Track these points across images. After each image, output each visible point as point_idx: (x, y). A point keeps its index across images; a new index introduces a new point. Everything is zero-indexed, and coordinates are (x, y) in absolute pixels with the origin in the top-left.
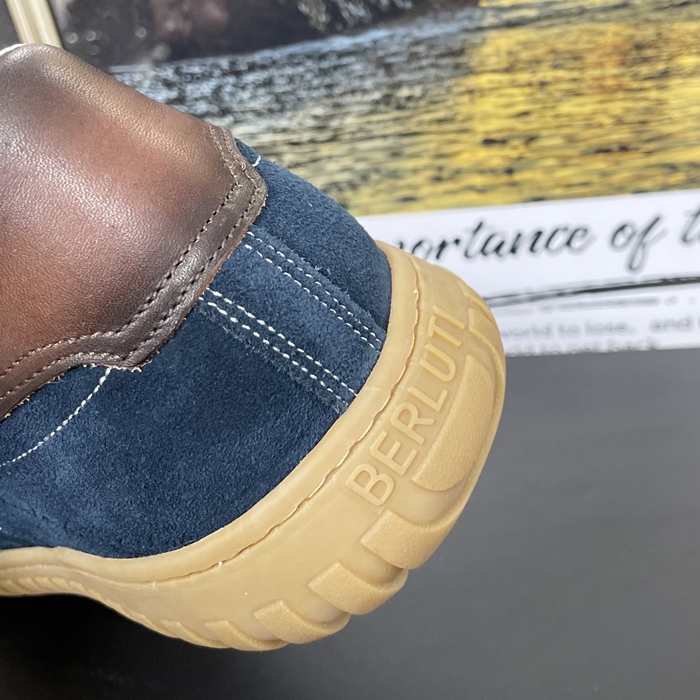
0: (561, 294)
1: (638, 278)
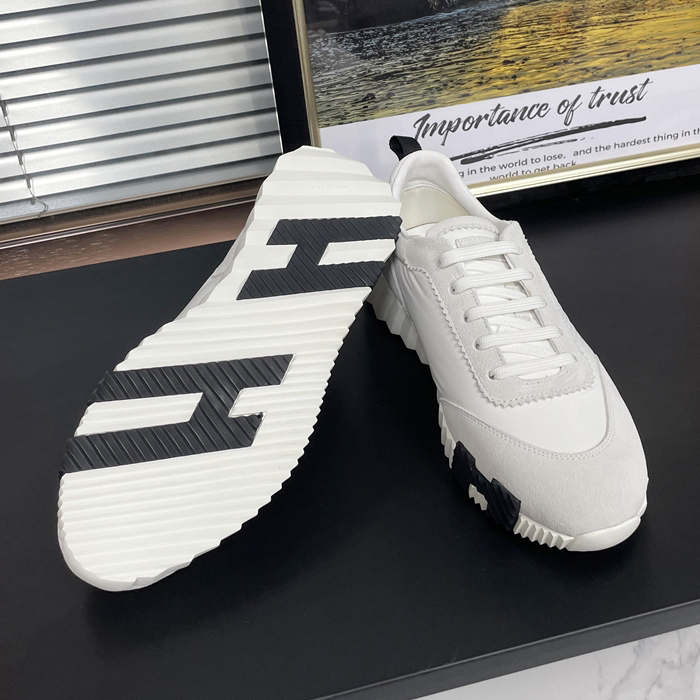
1: (569, 128)
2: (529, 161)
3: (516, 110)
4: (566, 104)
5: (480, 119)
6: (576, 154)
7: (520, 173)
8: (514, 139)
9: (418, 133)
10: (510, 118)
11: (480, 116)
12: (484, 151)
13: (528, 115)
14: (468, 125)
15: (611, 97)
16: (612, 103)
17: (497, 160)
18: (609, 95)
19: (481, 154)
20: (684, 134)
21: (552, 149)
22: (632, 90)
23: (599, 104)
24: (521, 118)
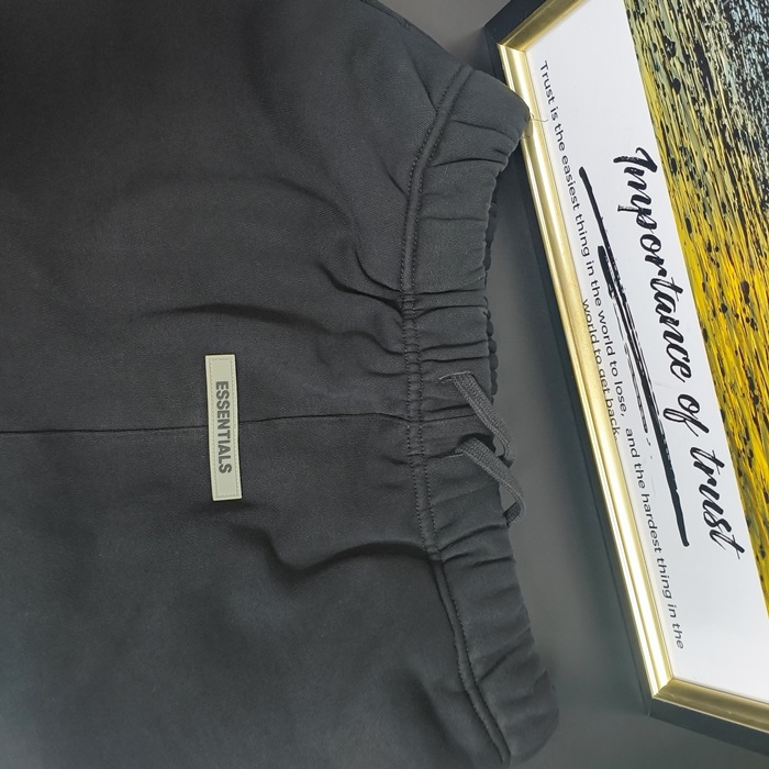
0: (637, 360)
2: (612, 358)
3: (677, 323)
4: (695, 409)
5: (659, 261)
6: (629, 434)
7: (596, 346)
8: (638, 329)
9: (631, 160)
10: (665, 314)
11: (661, 262)
12: (618, 279)
13: (671, 346)
14: (648, 243)
15: (710, 486)
16: (702, 487)
17: (609, 304)
18: (713, 482)
19: (613, 277)
20: (672, 608)
21: (631, 391)
22: (723, 522)
23: (699, 465)
24: (667, 334)
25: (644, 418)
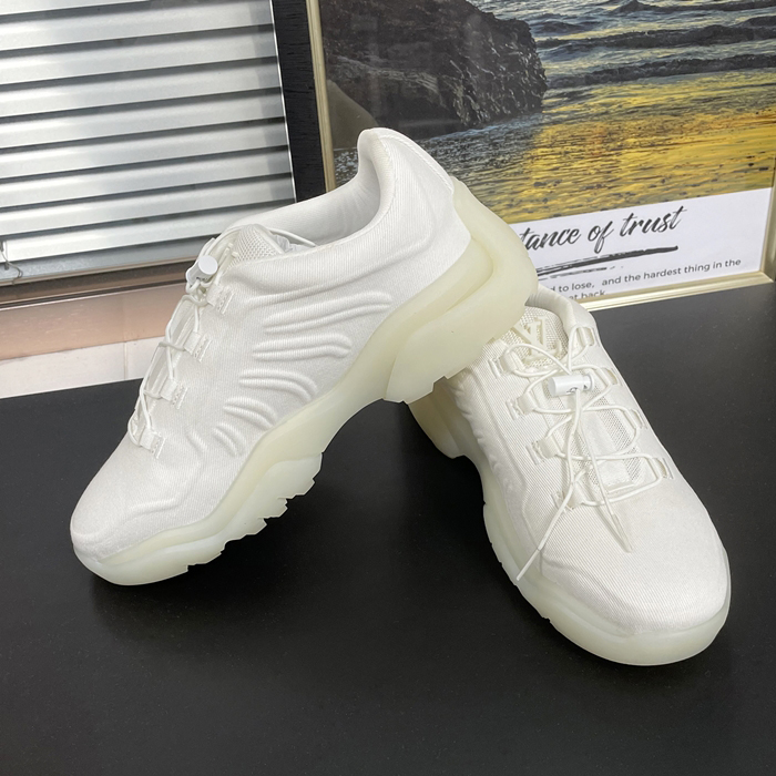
0: (563, 269)
1: (599, 256)
3: (546, 235)
4: (597, 230)
6: (605, 283)
8: (543, 266)
10: (539, 243)
13: (558, 241)
15: (644, 224)
16: (644, 231)
18: (641, 222)
20: (716, 266)
21: (580, 277)
22: (665, 218)
23: (630, 231)
24: (551, 244)
25: (598, 270)
